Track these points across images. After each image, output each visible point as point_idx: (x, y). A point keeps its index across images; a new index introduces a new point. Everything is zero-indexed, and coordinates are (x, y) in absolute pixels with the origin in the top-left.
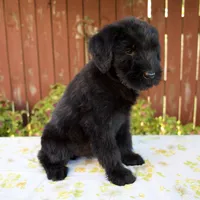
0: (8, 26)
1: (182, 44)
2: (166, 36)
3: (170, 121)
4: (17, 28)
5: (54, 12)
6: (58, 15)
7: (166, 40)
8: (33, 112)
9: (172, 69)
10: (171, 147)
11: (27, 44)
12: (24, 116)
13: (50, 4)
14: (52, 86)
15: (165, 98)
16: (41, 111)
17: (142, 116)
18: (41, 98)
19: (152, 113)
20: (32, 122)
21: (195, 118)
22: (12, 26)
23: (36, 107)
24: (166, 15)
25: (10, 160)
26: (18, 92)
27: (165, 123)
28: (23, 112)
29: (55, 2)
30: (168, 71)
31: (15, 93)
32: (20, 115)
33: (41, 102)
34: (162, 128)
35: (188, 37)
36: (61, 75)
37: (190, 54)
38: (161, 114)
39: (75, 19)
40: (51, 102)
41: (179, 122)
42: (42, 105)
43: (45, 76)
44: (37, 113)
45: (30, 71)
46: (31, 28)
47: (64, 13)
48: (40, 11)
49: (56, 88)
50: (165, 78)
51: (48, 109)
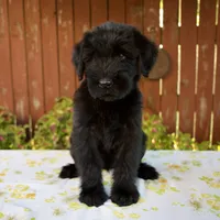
0: (12, 36)
1: (197, 55)
2: (179, 47)
3: (183, 139)
4: (21, 38)
5: (60, 22)
6: (64, 25)
7: (179, 51)
8: (36, 127)
9: (186, 81)
10: (185, 163)
11: (31, 55)
12: (27, 130)
13: (56, 13)
14: (57, 100)
15: (178, 114)
16: (45, 126)
17: (153, 132)
18: (45, 112)
19: (164, 129)
20: (36, 137)
21: (211, 136)
22: (17, 36)
23: (40, 121)
24: (180, 25)
25: (18, 172)
26: (21, 106)
27: (178, 140)
28: (26, 126)
29: (61, 12)
30: (182, 84)
31: (18, 106)
32: (23, 130)
33: (45, 116)
34: (175, 146)
35: (204, 47)
36: (66, 88)
37: (206, 67)
38: (174, 131)
39: (81, 28)
40: (56, 116)
41: (193, 139)
42: (47, 119)
43: (49, 89)
44: (40, 128)
45: (34, 84)
46: (36, 39)
47: (70, 22)
48: (45, 21)
49: (61, 101)
50: (179, 92)
51: (53, 124)
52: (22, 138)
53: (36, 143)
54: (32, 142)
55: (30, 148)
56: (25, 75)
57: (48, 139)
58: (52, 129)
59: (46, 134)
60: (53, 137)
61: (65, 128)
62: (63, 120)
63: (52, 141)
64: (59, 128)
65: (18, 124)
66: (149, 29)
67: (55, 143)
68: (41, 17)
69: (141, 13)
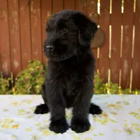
1: (122, 32)
2: (110, 27)
3: (113, 86)
4: (6, 20)
5: (32, 10)
6: (35, 11)
7: (110, 30)
8: (16, 79)
9: (115, 49)
11: (13, 31)
12: (10, 81)
13: (29, 3)
14: (30, 61)
15: (109, 71)
16: (22, 79)
18: (22, 69)
19: (101, 81)
20: (16, 86)
21: (131, 85)
23: (18, 75)
24: (111, 13)
26: (6, 66)
27: (110, 88)
28: (9, 79)
29: (32, 3)
30: (112, 51)
31: (3, 66)
32: (7, 81)
33: (22, 72)
34: (108, 92)
35: (126, 27)
36: (36, 53)
37: (127, 40)
38: (107, 82)
39: (46, 14)
40: (29, 72)
41: (120, 87)
42: (23, 74)
43: (25, 54)
44: (19, 80)
45: (15, 51)
46: (16, 21)
47: (39, 10)
48: (22, 9)
49: (32, 62)
50: (110, 57)
51: (28, 77)
52: (6, 87)
53: (16, 90)
54: (14, 89)
55: (12, 94)
56: (8, 45)
57: (24, 88)
58: (27, 80)
59: (23, 84)
60: (27, 86)
61: (35, 80)
62: (34, 75)
63: (27, 89)
64: (31, 80)
65: (4, 77)
66: (90, 15)
67: (28, 90)
68: (19, 6)
69: (85, 4)
